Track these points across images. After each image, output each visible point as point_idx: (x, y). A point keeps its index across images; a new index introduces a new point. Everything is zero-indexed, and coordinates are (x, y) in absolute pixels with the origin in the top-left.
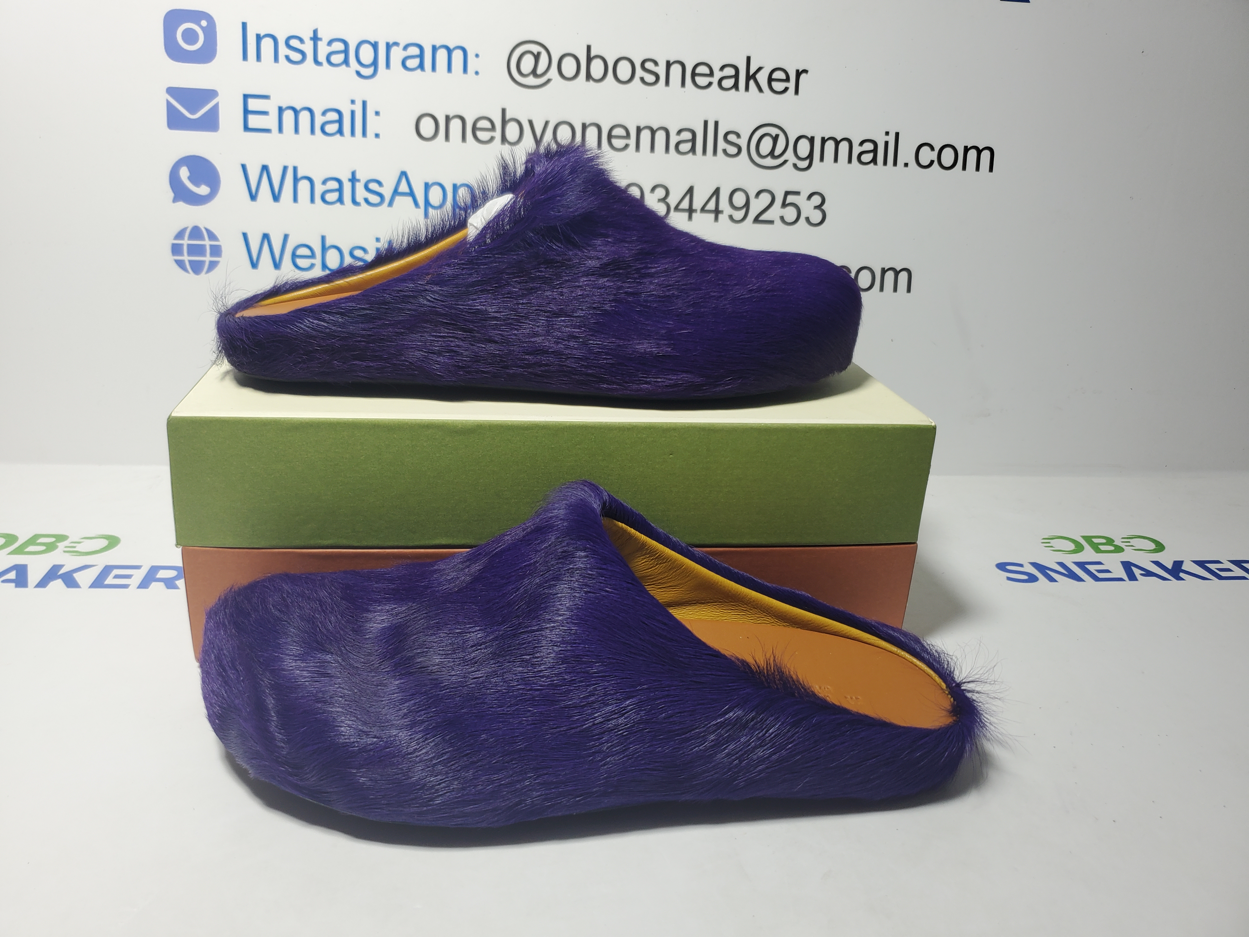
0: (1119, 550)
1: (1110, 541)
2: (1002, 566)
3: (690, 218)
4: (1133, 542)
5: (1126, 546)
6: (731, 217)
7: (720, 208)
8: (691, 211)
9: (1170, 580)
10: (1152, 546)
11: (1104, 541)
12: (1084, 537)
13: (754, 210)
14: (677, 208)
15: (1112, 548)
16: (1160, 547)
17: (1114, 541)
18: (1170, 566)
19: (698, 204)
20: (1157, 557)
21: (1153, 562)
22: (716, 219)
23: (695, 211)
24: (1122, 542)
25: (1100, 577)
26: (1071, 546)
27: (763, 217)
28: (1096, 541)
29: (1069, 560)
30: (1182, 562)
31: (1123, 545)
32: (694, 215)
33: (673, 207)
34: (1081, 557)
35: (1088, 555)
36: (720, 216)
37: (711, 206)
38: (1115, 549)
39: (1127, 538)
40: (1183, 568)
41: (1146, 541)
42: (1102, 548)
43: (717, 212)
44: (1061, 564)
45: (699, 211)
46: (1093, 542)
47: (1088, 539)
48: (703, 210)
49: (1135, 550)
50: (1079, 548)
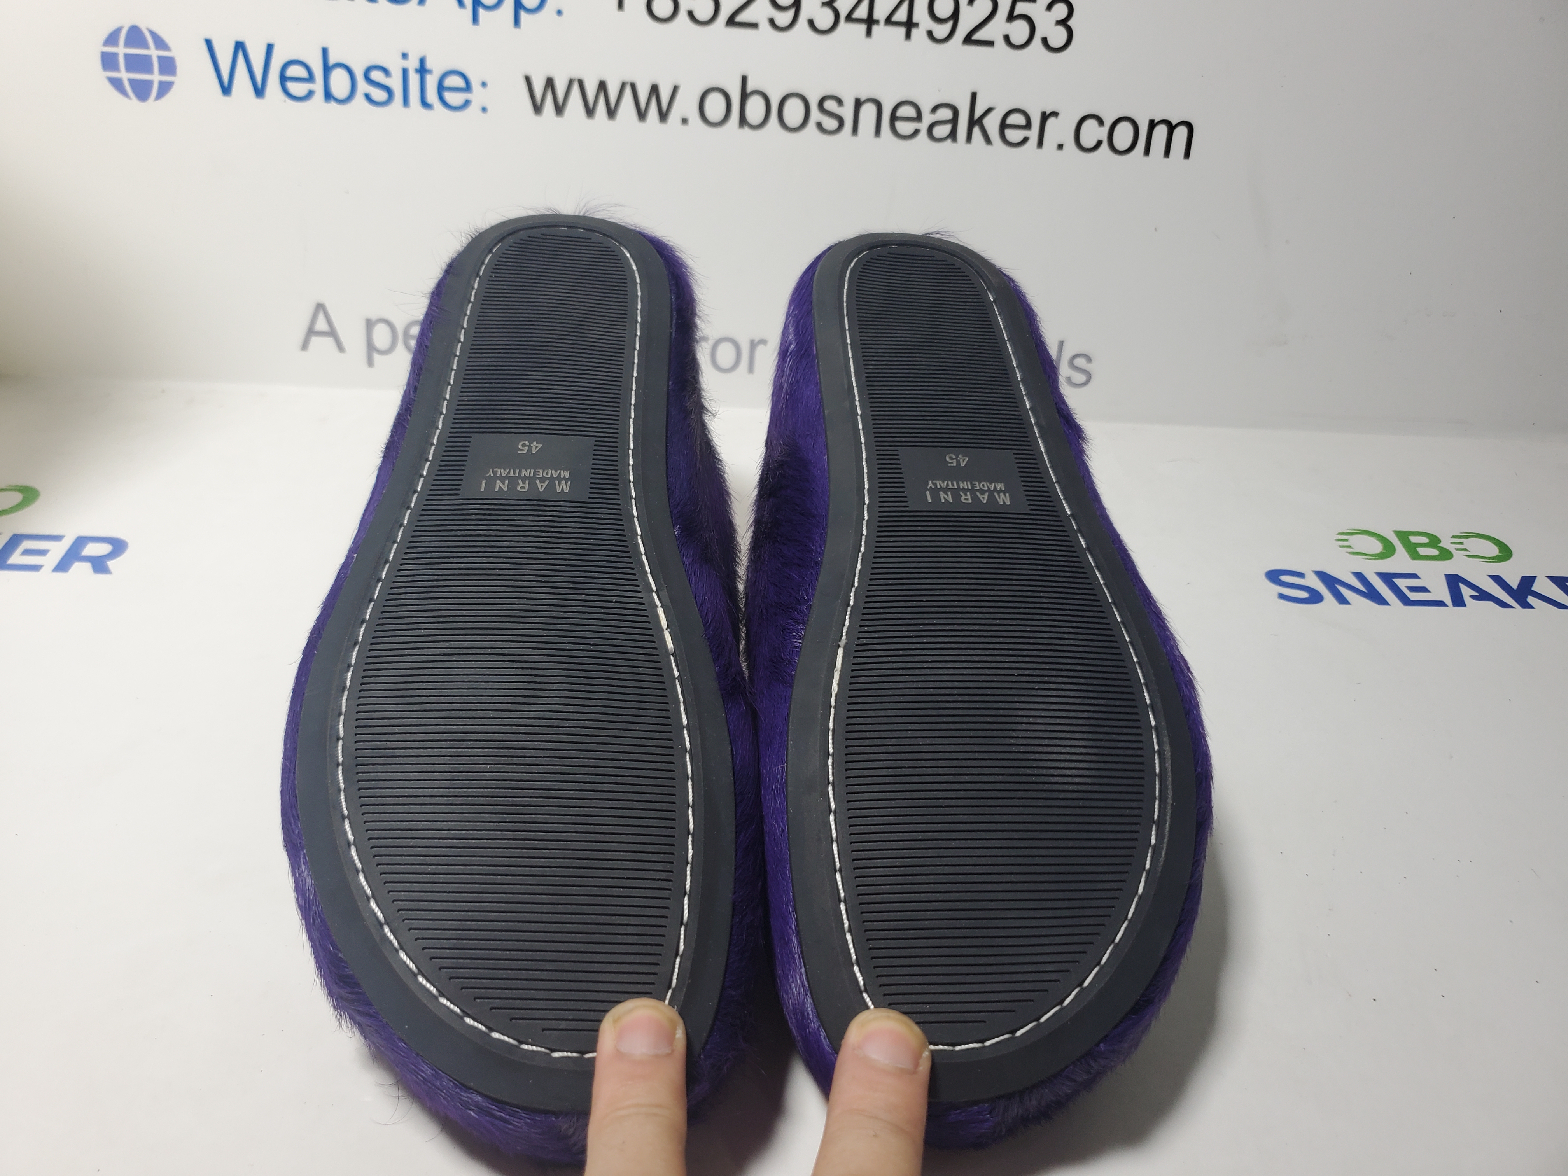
0: (1446, 555)
1: (1434, 541)
2: (1274, 576)
3: (869, 33)
4: (1469, 543)
5: (1457, 549)
6: (930, 34)
7: (915, 20)
8: (870, 22)
9: (1513, 607)
10: (1494, 551)
11: (1425, 540)
12: (1398, 534)
13: (965, 25)
14: (849, 18)
15: (1434, 552)
16: (1505, 553)
17: (1439, 541)
18: (1514, 584)
19: (880, 13)
20: (1498, 569)
21: (1491, 577)
22: (908, 36)
23: (877, 22)
24: (1452, 543)
25: (1412, 599)
26: (1377, 547)
27: (977, 36)
28: (1414, 539)
29: (1371, 569)
30: (1534, 578)
31: (1451, 548)
32: (875, 29)
33: (843, 14)
34: (1389, 566)
35: (1400, 562)
36: (914, 31)
37: (901, 15)
38: (1440, 553)
39: (1460, 537)
40: (1534, 589)
41: (1487, 542)
42: (1422, 551)
43: (910, 25)
44: (1359, 576)
45: (882, 22)
46: (1409, 540)
47: (1403, 536)
48: (889, 21)
49: (1469, 556)
50: (1388, 550)
